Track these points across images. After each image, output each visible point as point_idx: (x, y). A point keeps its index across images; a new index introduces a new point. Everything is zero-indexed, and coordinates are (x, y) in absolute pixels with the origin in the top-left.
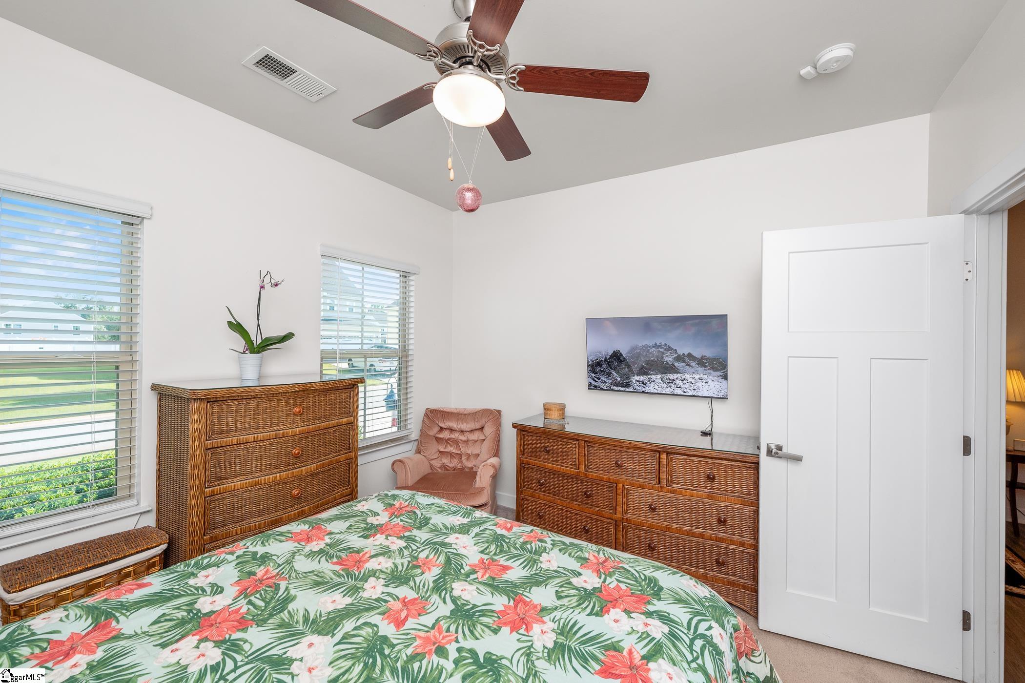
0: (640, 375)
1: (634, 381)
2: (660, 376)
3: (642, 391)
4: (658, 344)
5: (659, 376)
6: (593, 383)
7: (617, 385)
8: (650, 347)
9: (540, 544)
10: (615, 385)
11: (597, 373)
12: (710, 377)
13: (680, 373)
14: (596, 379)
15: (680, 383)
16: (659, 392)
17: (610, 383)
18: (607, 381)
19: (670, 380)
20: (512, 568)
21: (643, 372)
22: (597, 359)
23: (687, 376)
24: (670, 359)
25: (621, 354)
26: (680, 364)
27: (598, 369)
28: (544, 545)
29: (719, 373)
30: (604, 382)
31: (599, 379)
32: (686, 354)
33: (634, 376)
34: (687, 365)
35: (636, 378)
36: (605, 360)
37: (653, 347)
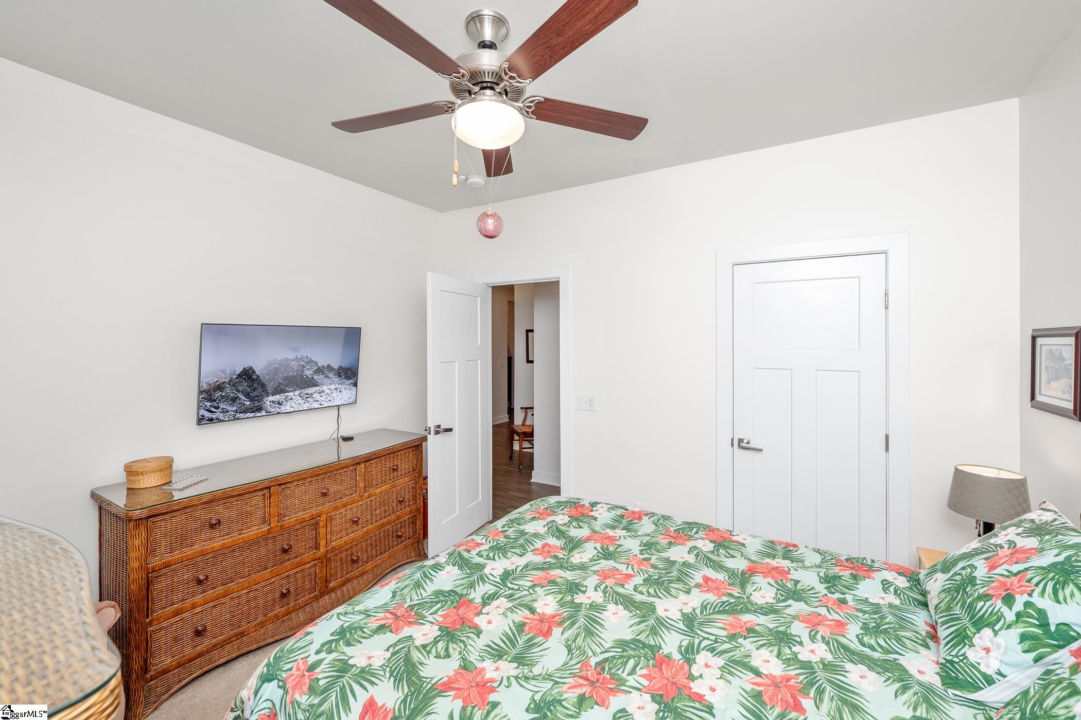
0: (276, 395)
1: (268, 403)
2: (299, 392)
3: (276, 413)
4: (299, 357)
5: (297, 393)
6: (208, 415)
7: (245, 412)
8: (290, 360)
10: (241, 413)
11: (215, 401)
12: (344, 386)
13: (318, 386)
14: (212, 409)
15: (316, 396)
16: (296, 410)
17: (234, 411)
18: (229, 408)
19: (308, 394)
21: (279, 390)
22: (218, 381)
23: (325, 388)
24: (310, 372)
25: (254, 372)
26: (318, 377)
27: (218, 394)
29: (351, 381)
30: (225, 411)
31: (217, 408)
32: (325, 366)
33: (268, 396)
34: (326, 376)
35: (271, 398)
36: (230, 381)
37: (294, 360)
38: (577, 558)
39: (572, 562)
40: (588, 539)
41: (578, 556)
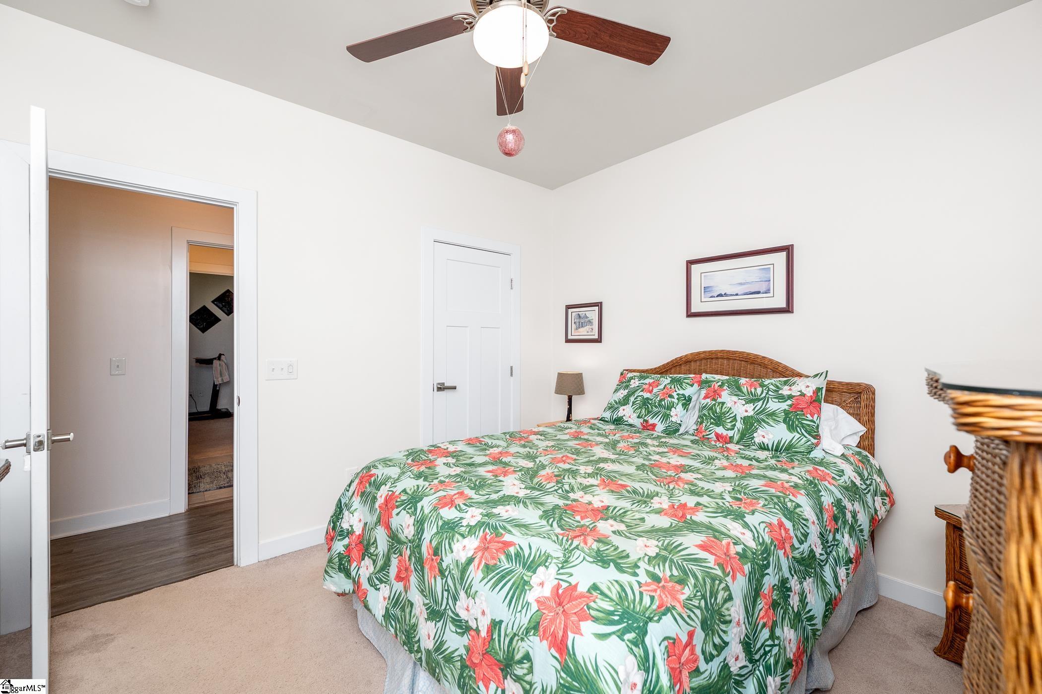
9: (657, 571)
20: (696, 546)
28: (651, 569)
38: (409, 532)
39: (413, 536)
40: (388, 527)
41: (406, 532)
